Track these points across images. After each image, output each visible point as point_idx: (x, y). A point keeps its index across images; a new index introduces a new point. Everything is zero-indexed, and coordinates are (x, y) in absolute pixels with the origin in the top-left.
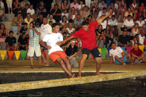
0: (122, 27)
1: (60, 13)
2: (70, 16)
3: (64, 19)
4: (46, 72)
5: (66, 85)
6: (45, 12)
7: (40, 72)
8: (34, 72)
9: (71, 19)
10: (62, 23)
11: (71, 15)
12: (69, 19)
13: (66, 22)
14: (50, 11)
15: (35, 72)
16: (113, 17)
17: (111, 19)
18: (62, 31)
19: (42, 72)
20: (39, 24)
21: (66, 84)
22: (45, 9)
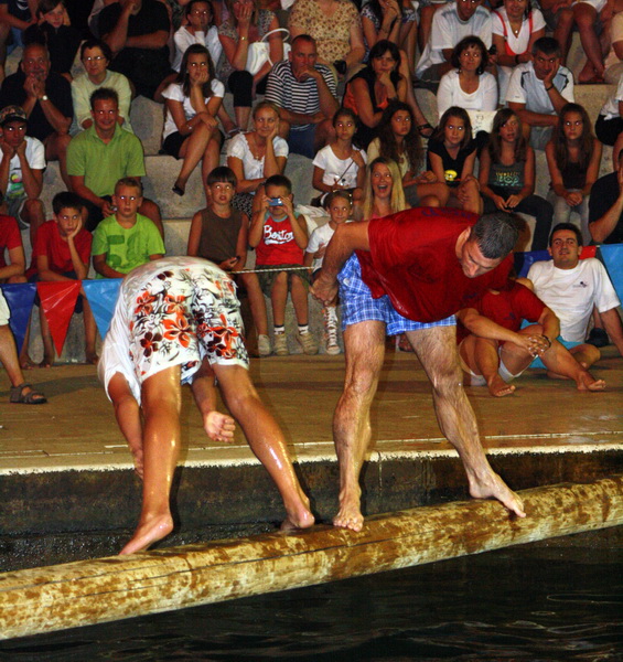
0: (609, 117)
1: (162, 33)
2: (232, 49)
3: (193, 71)
4: (110, 467)
5: (290, 587)
6: (62, 27)
7: (60, 469)
8: (21, 472)
9: (240, 67)
10: (182, 103)
11: (237, 46)
12: (228, 71)
13: (207, 91)
14: (90, 19)
15: (29, 471)
16: (543, 55)
17: (530, 68)
18: (185, 157)
19: (79, 468)
20: (20, 120)
21: (290, 581)
22: (58, 9)
